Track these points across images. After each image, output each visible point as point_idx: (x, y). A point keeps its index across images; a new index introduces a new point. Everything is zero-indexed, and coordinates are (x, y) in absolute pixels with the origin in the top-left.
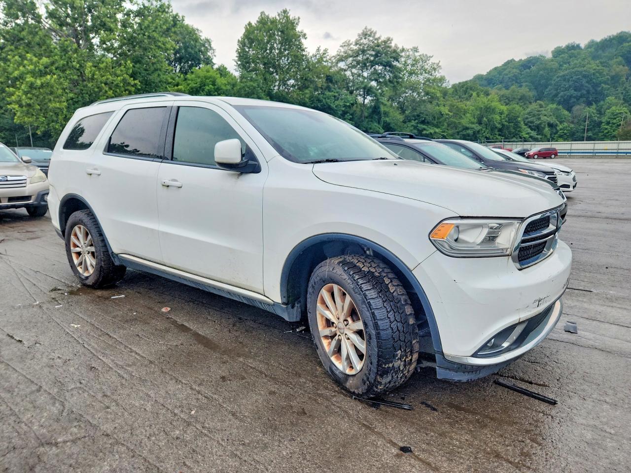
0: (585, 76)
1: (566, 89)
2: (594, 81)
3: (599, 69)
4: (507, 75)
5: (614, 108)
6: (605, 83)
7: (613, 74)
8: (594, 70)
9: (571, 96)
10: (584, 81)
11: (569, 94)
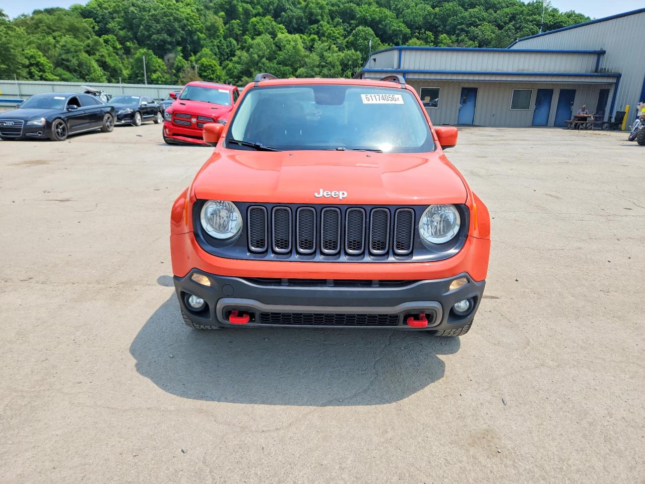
0: (176, 19)
1: (159, 32)
2: (190, 27)
3: (193, 15)
4: (106, 9)
5: (204, 59)
6: (201, 33)
7: (209, 24)
8: (189, 14)
9: (164, 42)
10: (176, 25)
11: (161, 38)
